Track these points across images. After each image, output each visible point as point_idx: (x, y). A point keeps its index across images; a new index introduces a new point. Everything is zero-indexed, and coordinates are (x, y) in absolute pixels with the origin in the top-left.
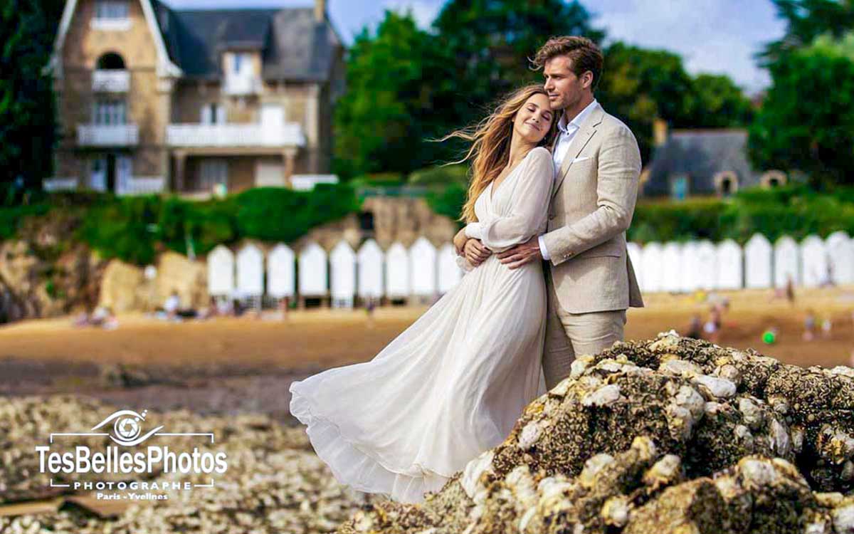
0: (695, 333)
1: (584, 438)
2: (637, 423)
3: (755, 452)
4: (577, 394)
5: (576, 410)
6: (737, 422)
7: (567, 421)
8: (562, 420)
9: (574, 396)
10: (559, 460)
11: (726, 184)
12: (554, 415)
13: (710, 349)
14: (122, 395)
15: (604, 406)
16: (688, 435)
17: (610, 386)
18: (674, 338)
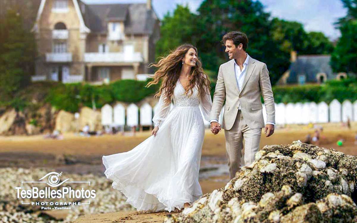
0: (309, 142)
1: (261, 186)
2: (284, 179)
3: (334, 192)
4: (258, 167)
5: (258, 174)
6: (326, 179)
7: (254, 179)
8: (252, 178)
9: (257, 169)
10: (251, 195)
11: (322, 78)
12: (248, 176)
13: (315, 148)
14: (65, 168)
15: (270, 172)
16: (305, 185)
17: (272, 164)
18: (300, 144)
